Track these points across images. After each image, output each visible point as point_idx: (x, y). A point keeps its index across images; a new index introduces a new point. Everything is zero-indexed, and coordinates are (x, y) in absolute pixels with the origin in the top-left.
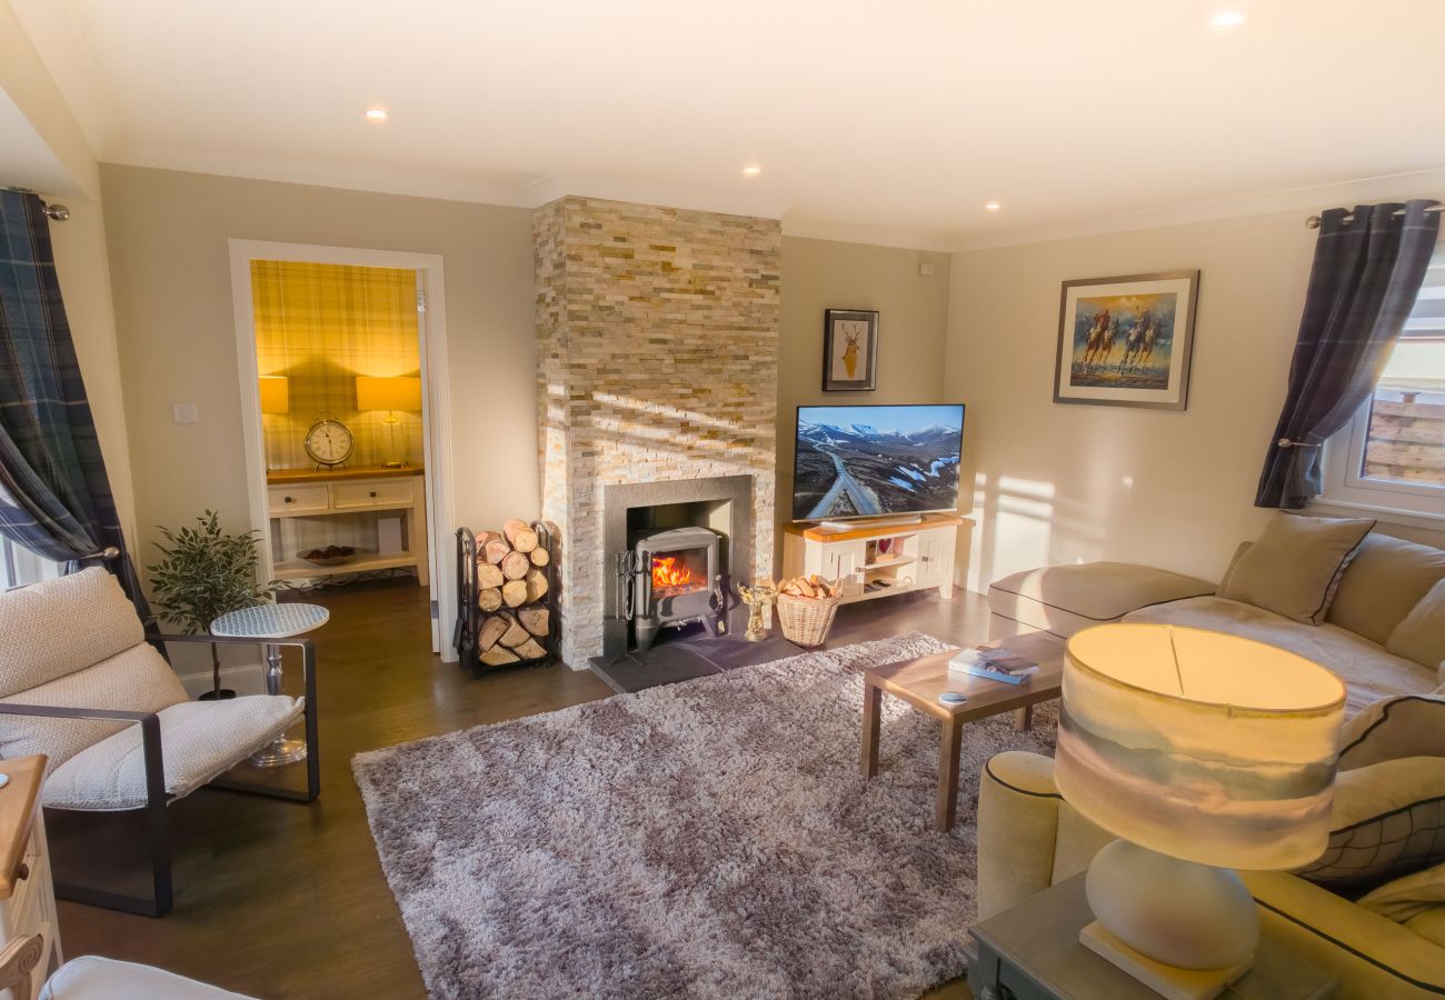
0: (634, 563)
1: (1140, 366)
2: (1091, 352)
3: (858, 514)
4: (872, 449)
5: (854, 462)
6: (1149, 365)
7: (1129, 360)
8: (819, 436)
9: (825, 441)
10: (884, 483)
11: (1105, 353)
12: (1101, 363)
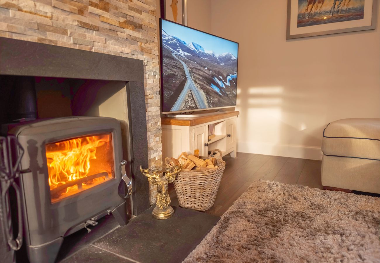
0: (14, 159)
1: (344, 8)
2: (311, 6)
3: (198, 109)
4: (203, 63)
5: (194, 71)
6: (350, 7)
7: (336, 6)
8: (174, 46)
9: (178, 51)
10: (208, 87)
11: (320, 5)
12: (318, 11)
